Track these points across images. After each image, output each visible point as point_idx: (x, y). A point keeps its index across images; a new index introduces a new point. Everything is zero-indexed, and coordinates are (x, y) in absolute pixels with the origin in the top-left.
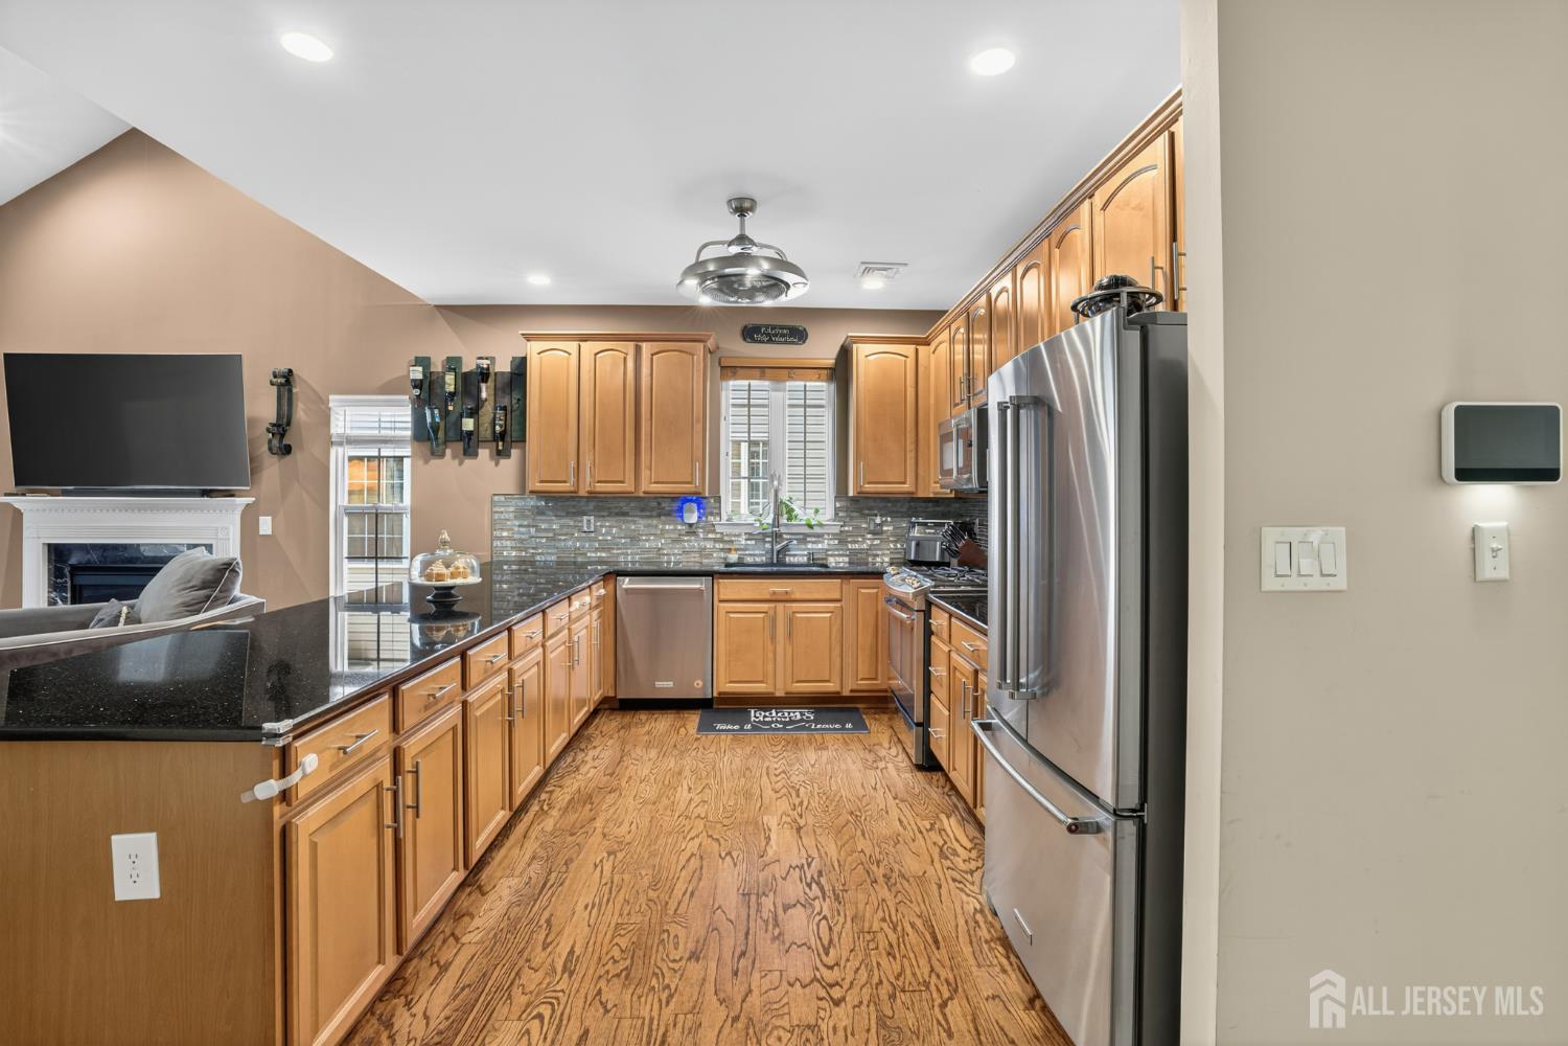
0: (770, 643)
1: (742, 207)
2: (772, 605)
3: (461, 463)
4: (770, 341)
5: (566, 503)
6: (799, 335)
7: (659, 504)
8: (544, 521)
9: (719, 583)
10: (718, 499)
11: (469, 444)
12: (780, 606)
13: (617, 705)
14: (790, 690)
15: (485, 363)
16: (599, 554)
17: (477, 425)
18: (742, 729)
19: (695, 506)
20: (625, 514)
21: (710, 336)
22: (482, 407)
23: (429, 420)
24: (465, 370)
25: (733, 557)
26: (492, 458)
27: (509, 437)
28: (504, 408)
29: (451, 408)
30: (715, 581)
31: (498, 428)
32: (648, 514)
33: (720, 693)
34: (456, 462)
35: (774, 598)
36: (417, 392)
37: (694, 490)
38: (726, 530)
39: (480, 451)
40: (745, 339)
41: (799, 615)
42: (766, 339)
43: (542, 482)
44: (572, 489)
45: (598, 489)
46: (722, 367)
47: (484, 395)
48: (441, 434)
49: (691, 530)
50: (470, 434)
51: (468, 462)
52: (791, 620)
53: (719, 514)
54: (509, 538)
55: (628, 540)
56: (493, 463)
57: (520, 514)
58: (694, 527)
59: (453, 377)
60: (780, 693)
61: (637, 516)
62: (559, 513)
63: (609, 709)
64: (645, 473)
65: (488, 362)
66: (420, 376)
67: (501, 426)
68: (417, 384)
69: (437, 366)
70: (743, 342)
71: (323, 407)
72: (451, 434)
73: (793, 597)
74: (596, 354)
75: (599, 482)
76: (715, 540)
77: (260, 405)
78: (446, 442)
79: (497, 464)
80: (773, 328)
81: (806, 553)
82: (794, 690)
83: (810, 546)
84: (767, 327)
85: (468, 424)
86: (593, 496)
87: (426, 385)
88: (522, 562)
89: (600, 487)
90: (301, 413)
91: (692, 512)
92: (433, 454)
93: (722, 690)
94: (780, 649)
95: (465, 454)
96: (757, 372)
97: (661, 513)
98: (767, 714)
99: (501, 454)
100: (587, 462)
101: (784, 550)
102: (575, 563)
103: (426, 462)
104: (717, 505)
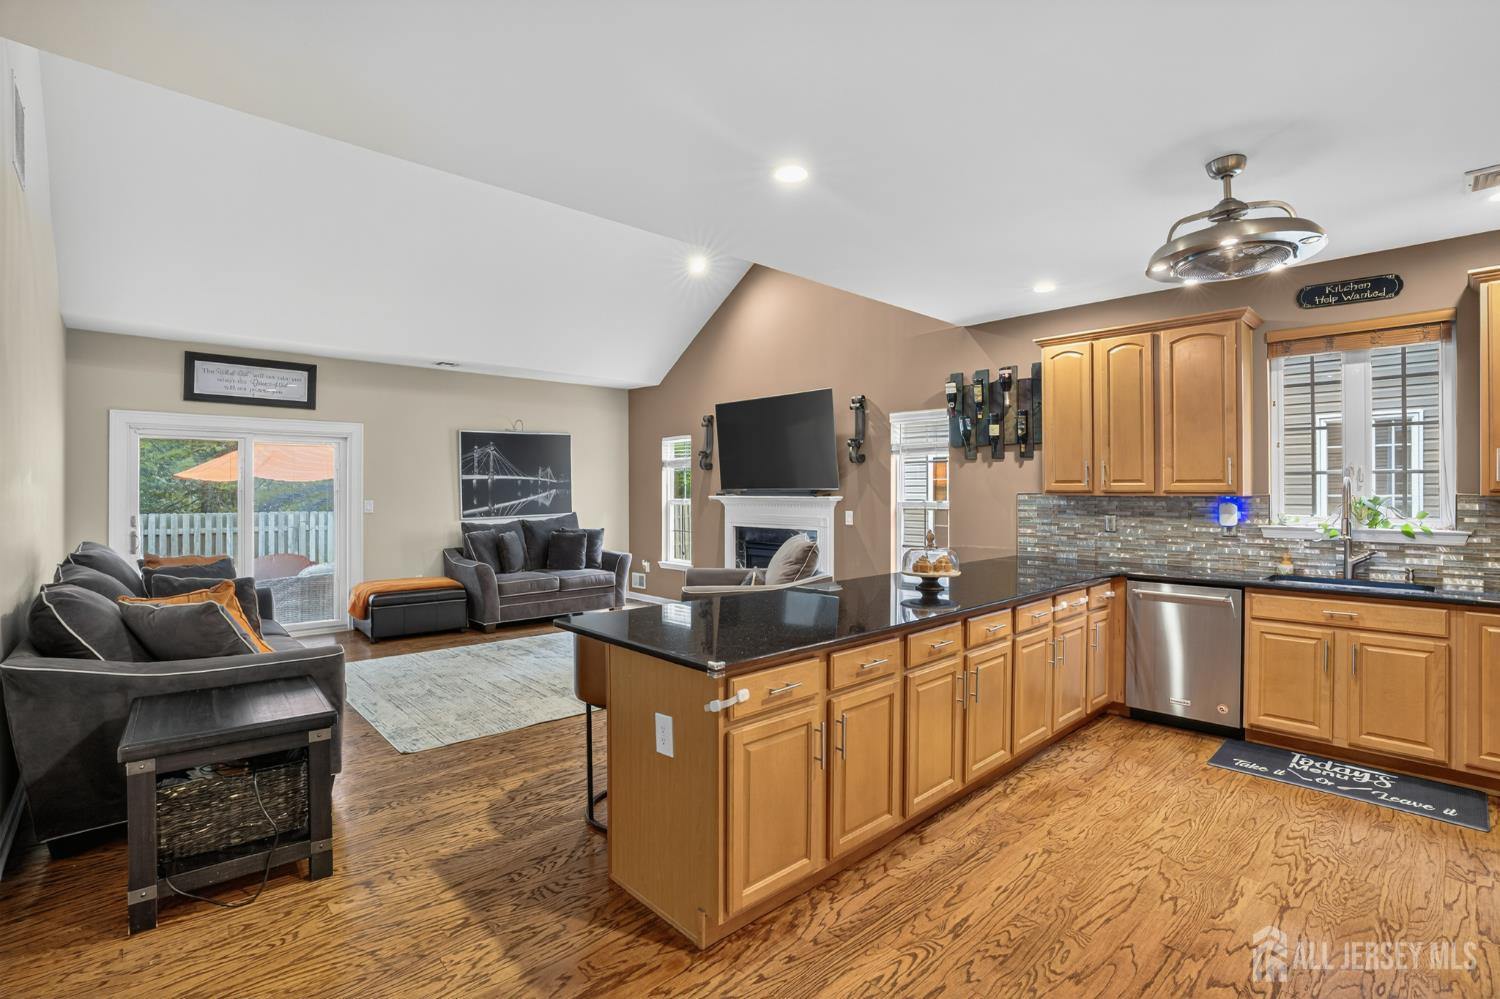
0: (1323, 676)
1: (1224, 169)
2: (1329, 631)
3: (990, 466)
4: (1340, 301)
5: (1089, 503)
6: (1390, 286)
7: (1190, 504)
8: (1066, 520)
9: (1251, 597)
10: (1266, 499)
11: (997, 448)
12: (1341, 634)
13: (1128, 714)
14: (1353, 741)
15: (1006, 373)
16: (1122, 555)
17: (1002, 430)
18: (1270, 773)
19: (1235, 507)
20: (1150, 514)
21: (1245, 311)
22: (1007, 412)
23: (962, 429)
24: (991, 381)
25: (1286, 568)
26: (1016, 460)
27: (1028, 441)
28: (1026, 413)
29: (980, 416)
30: (1247, 595)
31: (1020, 432)
32: (1177, 514)
33: (1252, 726)
34: (986, 465)
35: (1331, 622)
36: (951, 405)
37: (1225, 489)
38: (1276, 535)
39: (1006, 453)
40: (1301, 305)
41: (1370, 649)
42: (1332, 300)
43: (1057, 482)
44: (1087, 489)
45: (1113, 489)
46: (1268, 344)
47: (1007, 402)
48: (973, 440)
49: (1230, 535)
50: (996, 439)
51: (996, 464)
52: (1357, 653)
53: (1268, 516)
54: (1031, 535)
55: (1153, 542)
56: (1017, 464)
57: (1043, 512)
58: (1234, 530)
59: (980, 389)
60: (1341, 742)
61: (1162, 517)
62: (1079, 512)
63: (1119, 715)
64: (1165, 472)
65: (1010, 371)
66: (954, 391)
67: (1022, 429)
68: (952, 398)
69: (969, 380)
70: (1301, 310)
71: (885, 423)
72: (981, 439)
73: (1362, 624)
74: (1109, 351)
75: (1115, 481)
76: (1262, 547)
77: (845, 424)
78: (976, 448)
79: (1021, 466)
80: (1344, 284)
81: (1403, 569)
82: (1363, 744)
83: (1408, 561)
84: (1335, 285)
85: (994, 430)
86: (1111, 496)
87: (959, 399)
88: (1045, 559)
89: (1117, 486)
90: (871, 431)
91: (1230, 513)
92: (966, 458)
93: (1253, 721)
94: (1340, 689)
95: (993, 457)
96: (1322, 343)
97: (1195, 515)
98: (1318, 765)
99: (1025, 456)
100: (1101, 462)
101: (1366, 563)
102: (1096, 563)
103: (962, 466)
104: (1264, 506)
